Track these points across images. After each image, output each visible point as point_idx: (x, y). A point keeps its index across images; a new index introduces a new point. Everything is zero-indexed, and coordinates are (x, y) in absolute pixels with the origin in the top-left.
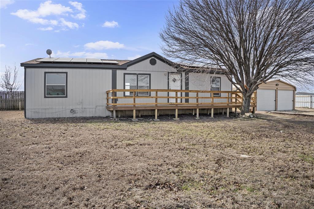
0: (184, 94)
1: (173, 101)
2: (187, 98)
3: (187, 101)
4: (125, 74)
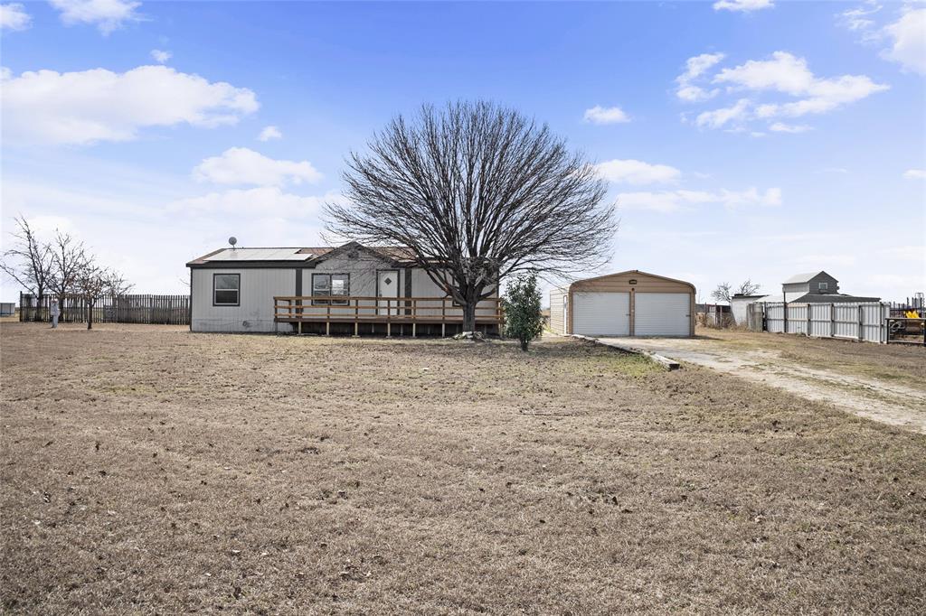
0: (402, 304)
1: (384, 313)
2: (408, 308)
3: (408, 312)
4: (313, 274)
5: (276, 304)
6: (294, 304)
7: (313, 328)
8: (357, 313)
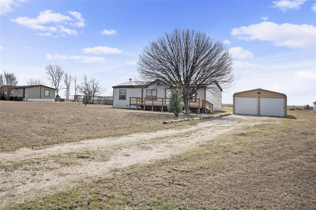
4: (146, 90)
5: (130, 99)
6: (141, 100)
7: (148, 108)
8: (153, 103)
